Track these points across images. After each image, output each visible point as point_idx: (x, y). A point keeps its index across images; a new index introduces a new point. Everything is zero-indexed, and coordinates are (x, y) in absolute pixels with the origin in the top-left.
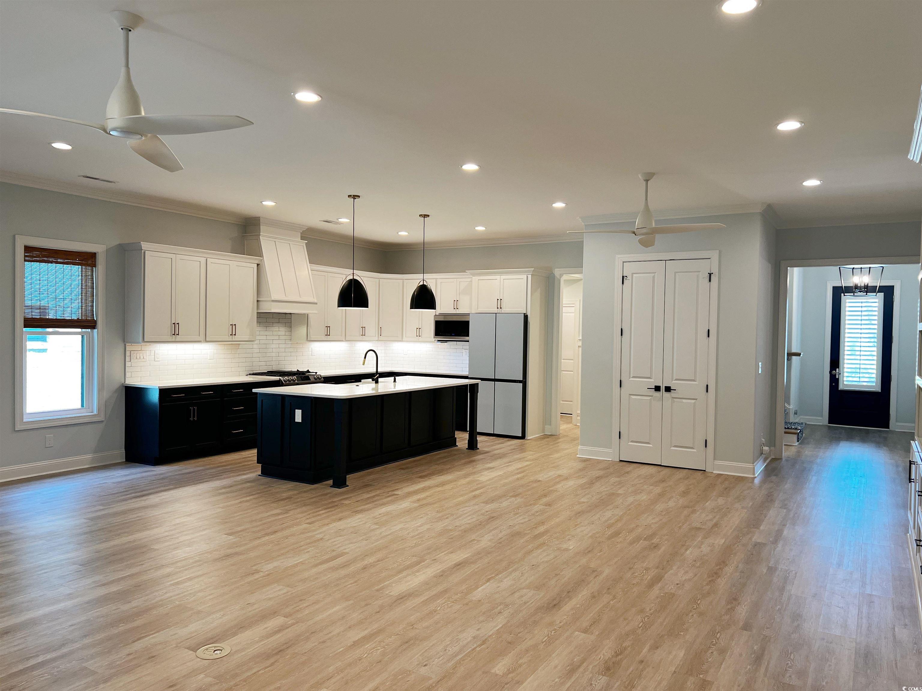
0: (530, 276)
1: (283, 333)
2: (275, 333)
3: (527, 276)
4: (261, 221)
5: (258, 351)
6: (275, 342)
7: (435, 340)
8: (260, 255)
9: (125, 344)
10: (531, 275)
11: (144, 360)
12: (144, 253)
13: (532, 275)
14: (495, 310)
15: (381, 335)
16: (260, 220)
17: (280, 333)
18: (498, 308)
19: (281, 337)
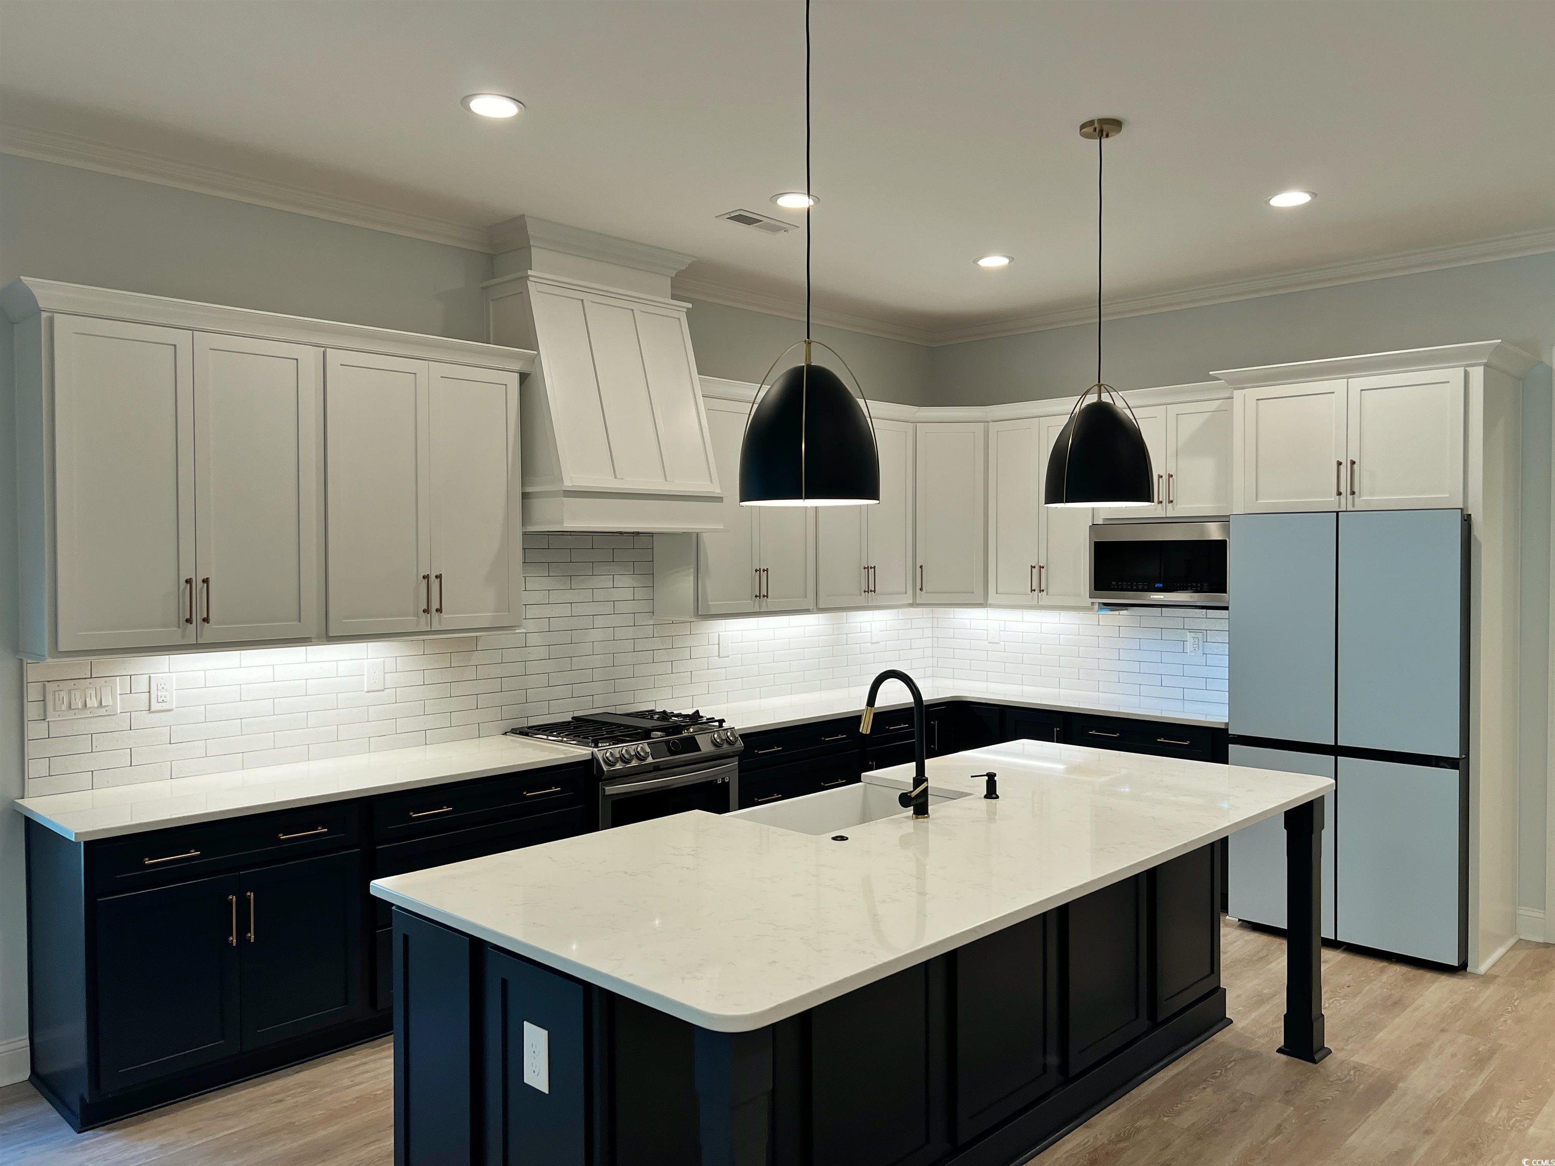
0: (1477, 374)
1: (628, 594)
2: (600, 595)
3: (1466, 374)
4: (531, 232)
5: (543, 652)
6: (599, 622)
7: (1093, 603)
8: (528, 340)
9: (21, 660)
10: (1482, 368)
11: (102, 712)
12: (51, 321)
13: (1487, 366)
14: (1330, 501)
15: (921, 589)
16: (525, 227)
17: (617, 594)
18: (1339, 494)
19: (621, 608)
